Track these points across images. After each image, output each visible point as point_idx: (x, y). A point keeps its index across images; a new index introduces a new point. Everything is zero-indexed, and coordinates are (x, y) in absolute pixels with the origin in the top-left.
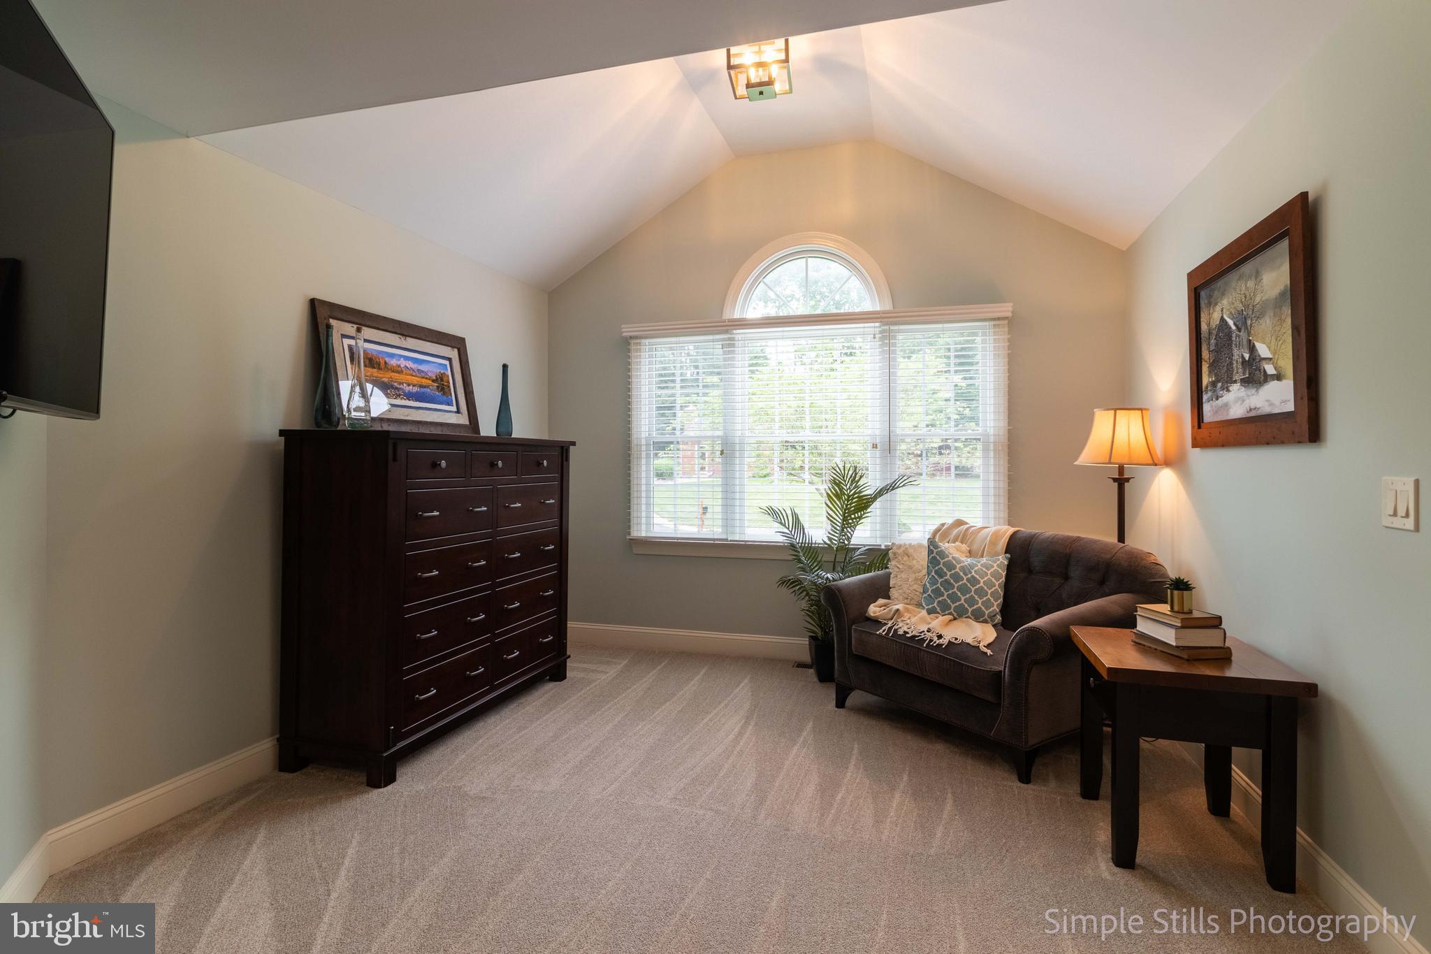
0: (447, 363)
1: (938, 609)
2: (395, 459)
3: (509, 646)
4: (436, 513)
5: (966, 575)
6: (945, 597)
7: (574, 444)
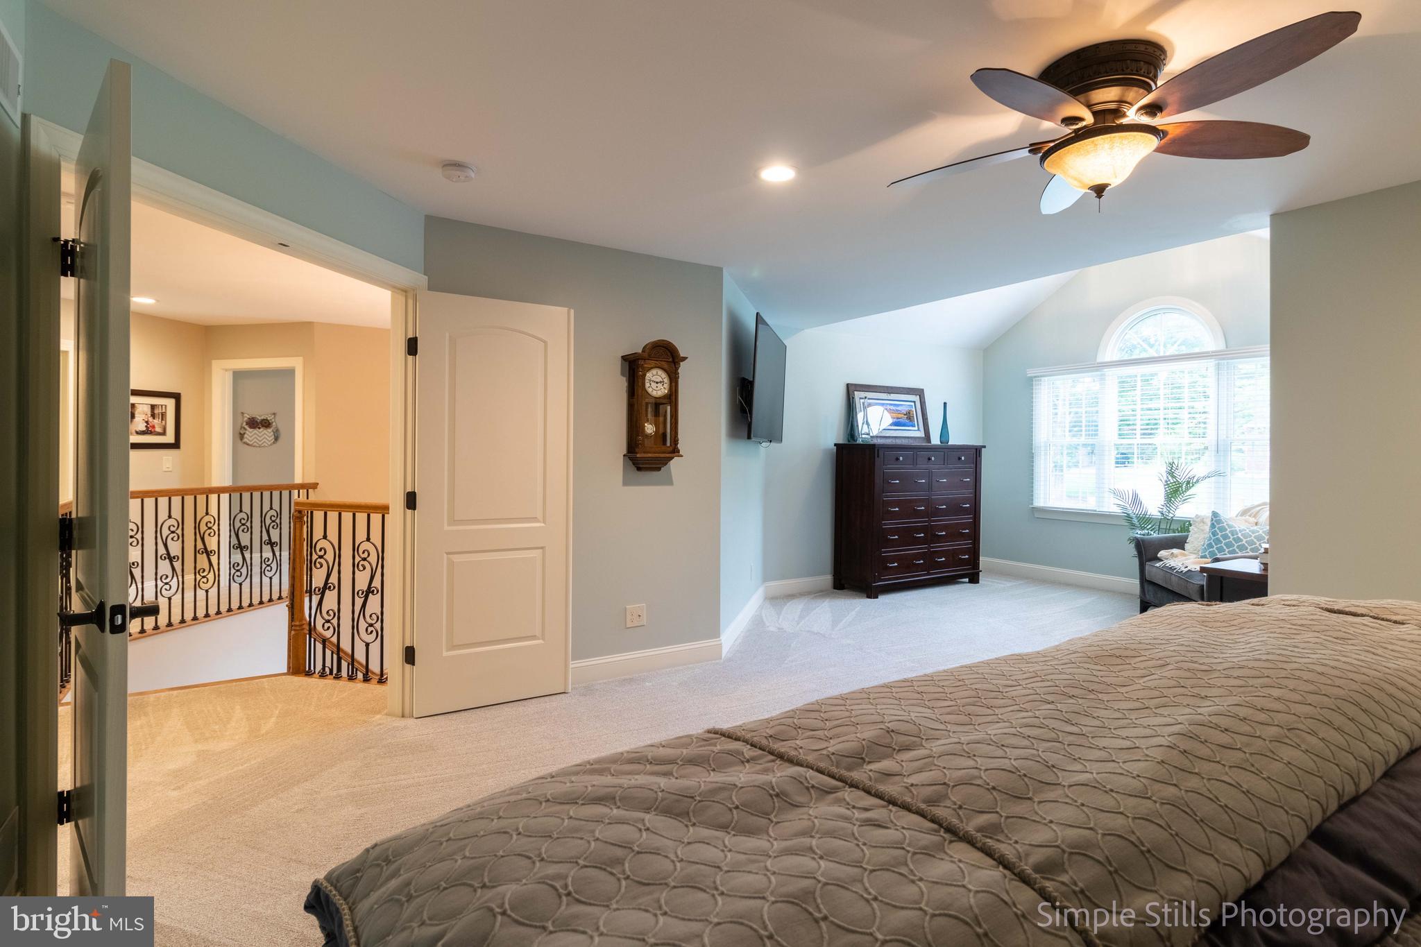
0: (913, 404)
1: (1208, 556)
2: (878, 456)
3: (940, 554)
4: (898, 481)
5: (1233, 535)
6: (1214, 549)
7: (984, 447)
